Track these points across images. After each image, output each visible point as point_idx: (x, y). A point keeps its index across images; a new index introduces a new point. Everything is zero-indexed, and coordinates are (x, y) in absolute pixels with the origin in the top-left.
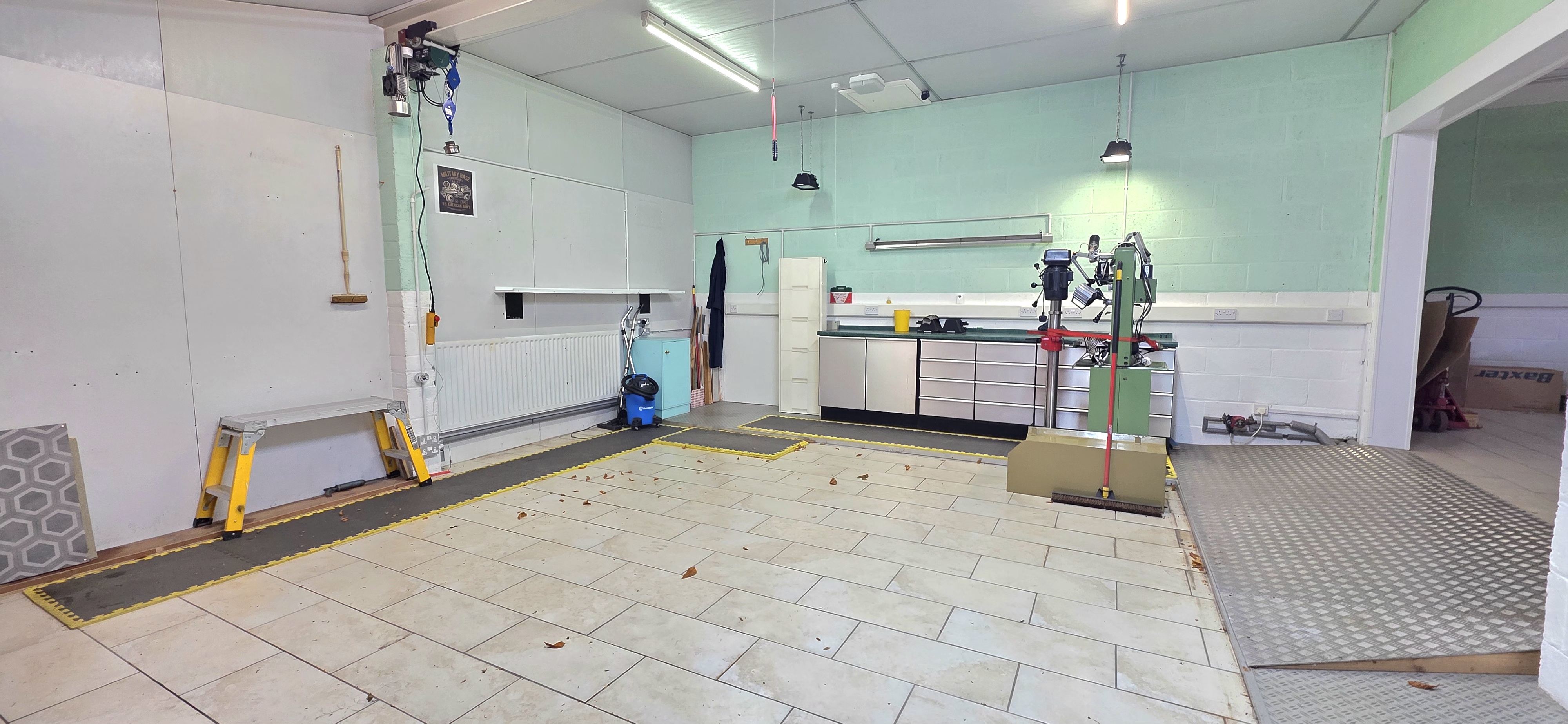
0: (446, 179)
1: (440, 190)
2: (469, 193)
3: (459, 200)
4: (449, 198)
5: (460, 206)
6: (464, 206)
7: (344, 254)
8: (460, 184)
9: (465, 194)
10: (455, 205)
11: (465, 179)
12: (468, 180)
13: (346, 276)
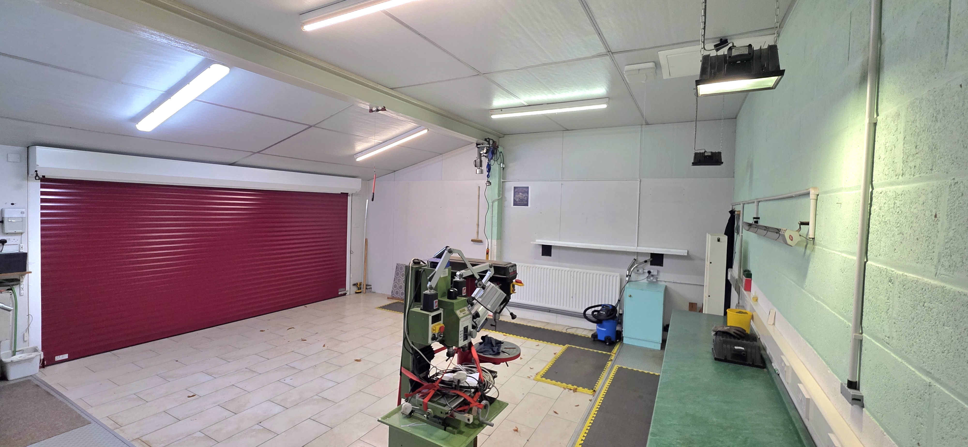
0: (517, 192)
1: (514, 197)
2: (527, 197)
3: (522, 200)
4: (517, 200)
5: (522, 203)
6: (525, 203)
7: (478, 225)
8: (523, 193)
9: (525, 197)
10: (520, 203)
11: (525, 190)
12: (527, 191)
13: (478, 233)
